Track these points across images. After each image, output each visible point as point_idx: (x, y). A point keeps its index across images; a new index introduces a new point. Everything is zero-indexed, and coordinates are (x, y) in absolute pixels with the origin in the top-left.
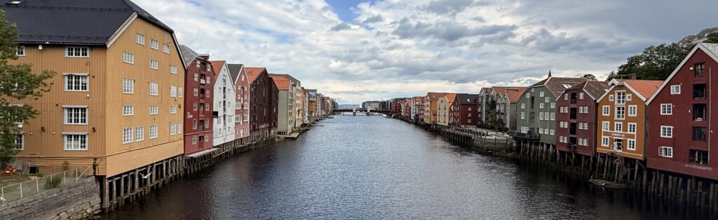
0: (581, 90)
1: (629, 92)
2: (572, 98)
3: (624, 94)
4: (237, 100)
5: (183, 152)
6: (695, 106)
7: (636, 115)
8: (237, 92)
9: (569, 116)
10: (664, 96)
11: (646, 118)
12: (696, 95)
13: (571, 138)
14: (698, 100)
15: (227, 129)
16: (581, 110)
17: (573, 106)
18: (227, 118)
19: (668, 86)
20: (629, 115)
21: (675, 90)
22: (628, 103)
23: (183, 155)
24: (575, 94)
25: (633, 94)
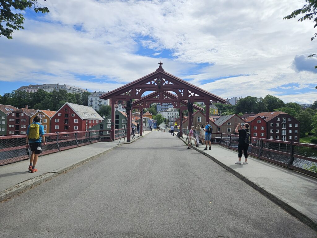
0: (22, 112)
1: (44, 114)
2: (16, 115)
3: (41, 115)
6: (66, 120)
7: (46, 122)
9: (15, 123)
10: (56, 116)
11: (50, 123)
12: (65, 117)
13: (16, 131)
14: (66, 118)
16: (22, 120)
17: (17, 118)
19: (57, 114)
20: (44, 122)
21: (60, 115)
22: (43, 118)
24: (19, 114)
25: (46, 115)
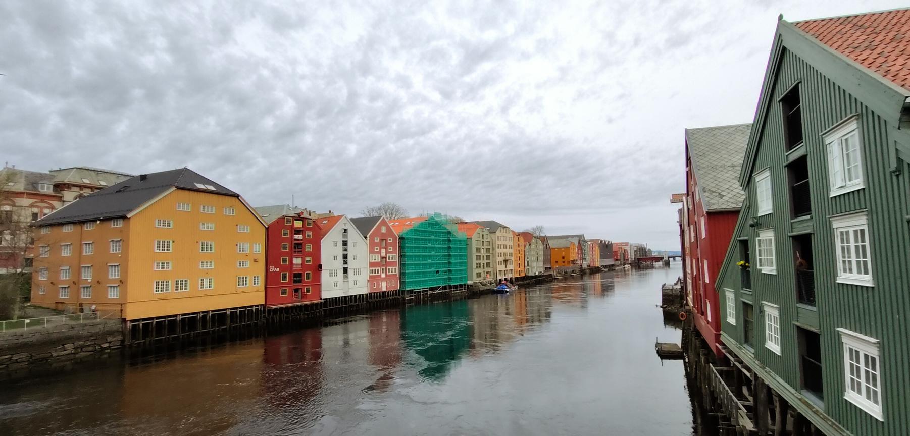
4: (372, 252)
5: (264, 303)
8: (372, 245)
15: (351, 283)
18: (350, 272)
23: (264, 306)
